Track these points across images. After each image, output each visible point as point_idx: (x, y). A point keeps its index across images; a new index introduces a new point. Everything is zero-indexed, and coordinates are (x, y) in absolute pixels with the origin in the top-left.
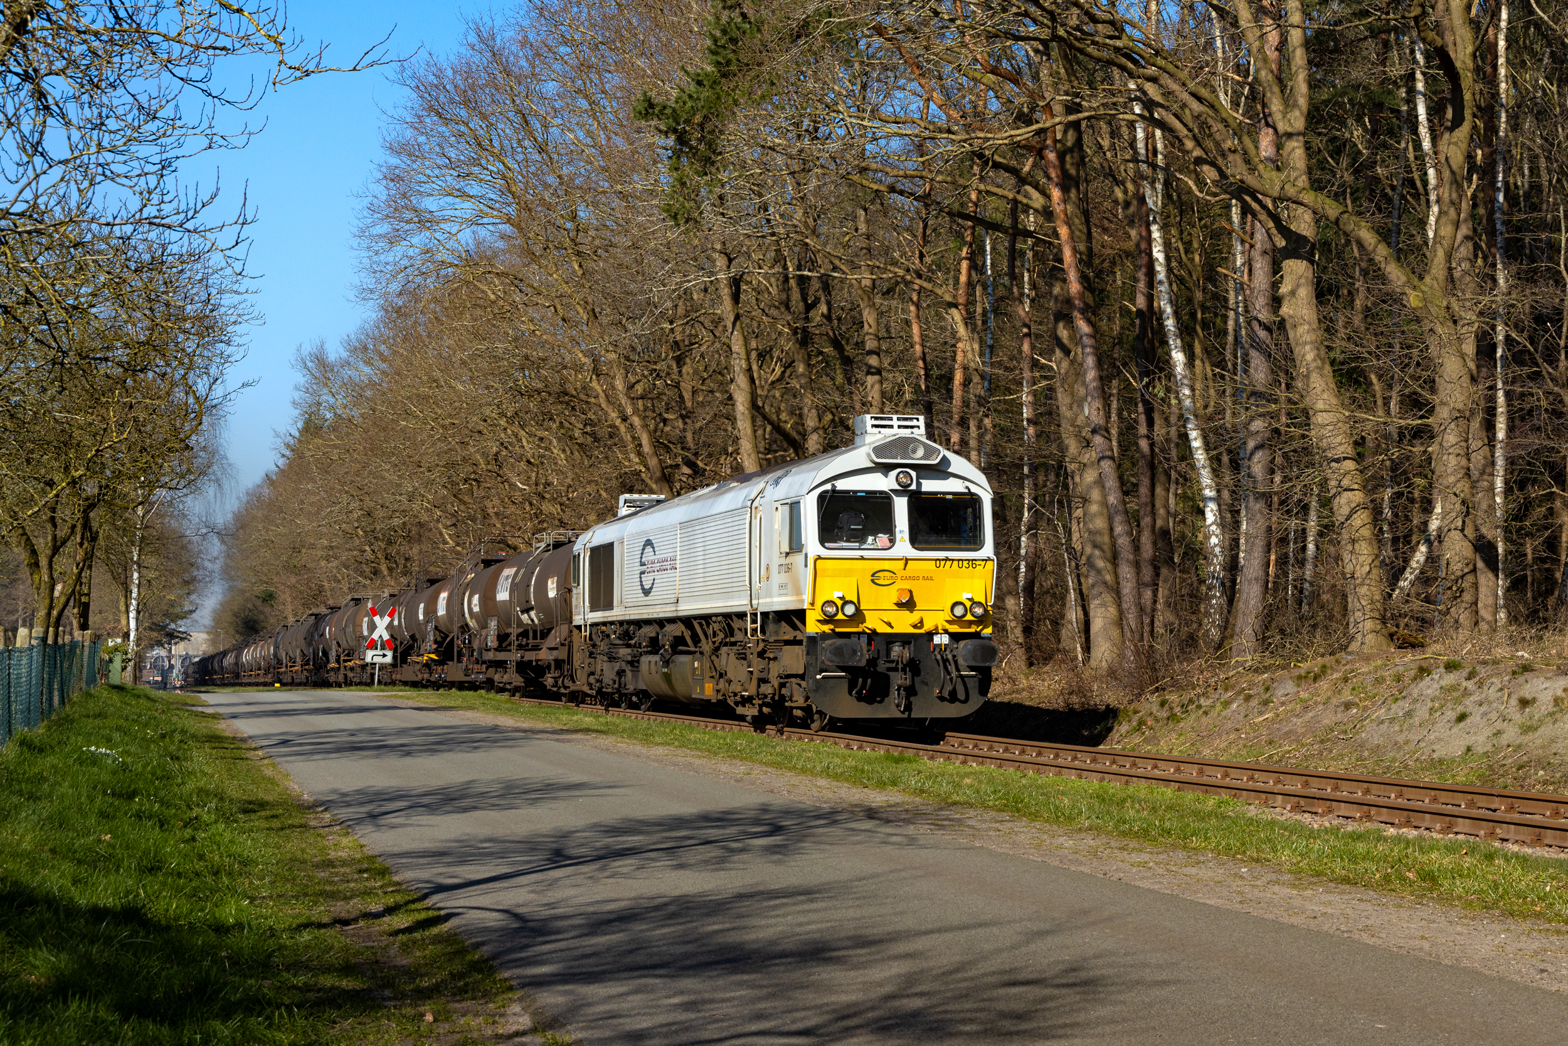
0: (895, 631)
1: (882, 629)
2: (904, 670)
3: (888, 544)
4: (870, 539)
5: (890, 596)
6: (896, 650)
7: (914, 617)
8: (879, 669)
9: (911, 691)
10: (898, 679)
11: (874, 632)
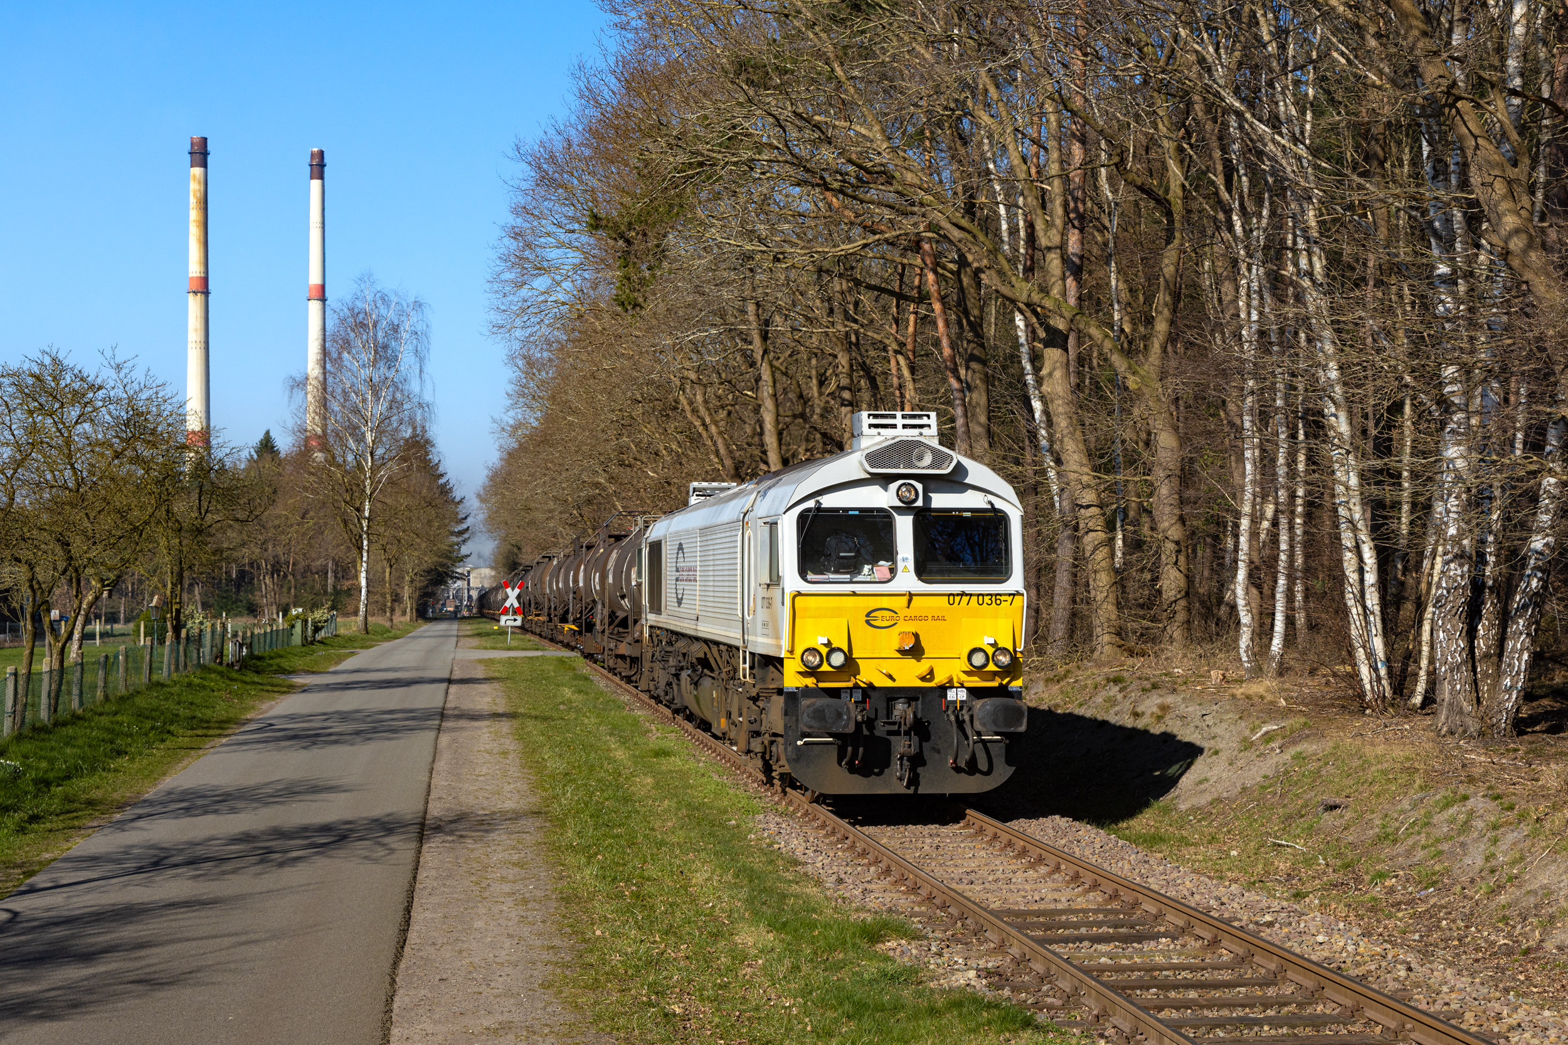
0: (898, 684)
1: (881, 682)
2: (907, 733)
3: (888, 576)
4: (866, 568)
5: (891, 641)
6: (900, 707)
7: (922, 667)
8: (877, 733)
9: (917, 761)
10: (902, 746)
11: (871, 686)
